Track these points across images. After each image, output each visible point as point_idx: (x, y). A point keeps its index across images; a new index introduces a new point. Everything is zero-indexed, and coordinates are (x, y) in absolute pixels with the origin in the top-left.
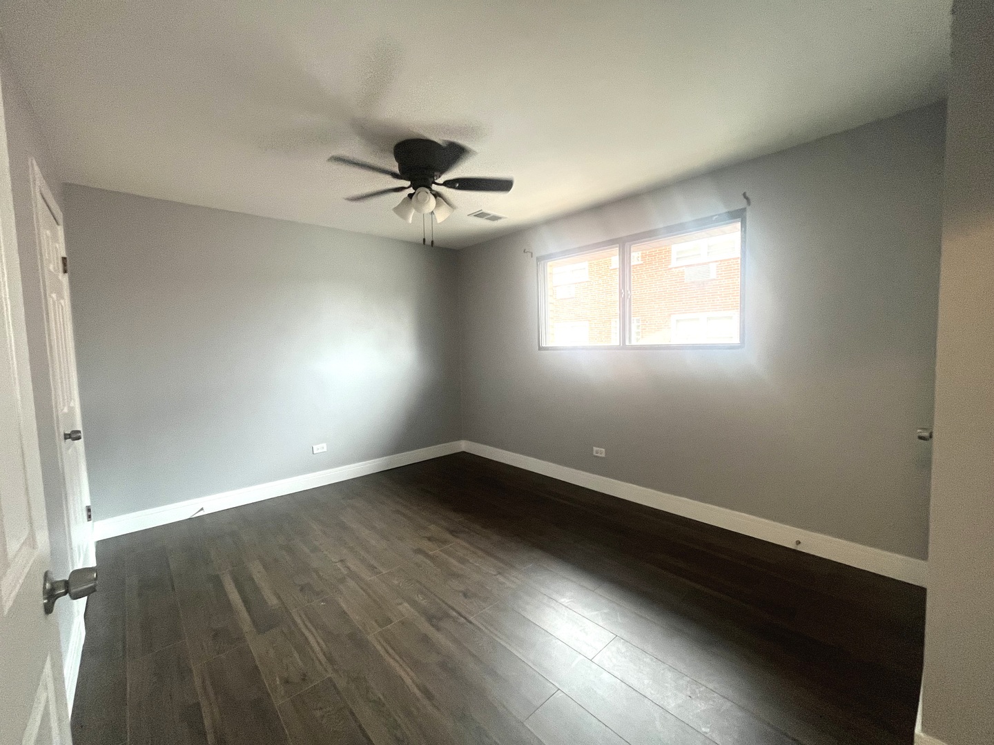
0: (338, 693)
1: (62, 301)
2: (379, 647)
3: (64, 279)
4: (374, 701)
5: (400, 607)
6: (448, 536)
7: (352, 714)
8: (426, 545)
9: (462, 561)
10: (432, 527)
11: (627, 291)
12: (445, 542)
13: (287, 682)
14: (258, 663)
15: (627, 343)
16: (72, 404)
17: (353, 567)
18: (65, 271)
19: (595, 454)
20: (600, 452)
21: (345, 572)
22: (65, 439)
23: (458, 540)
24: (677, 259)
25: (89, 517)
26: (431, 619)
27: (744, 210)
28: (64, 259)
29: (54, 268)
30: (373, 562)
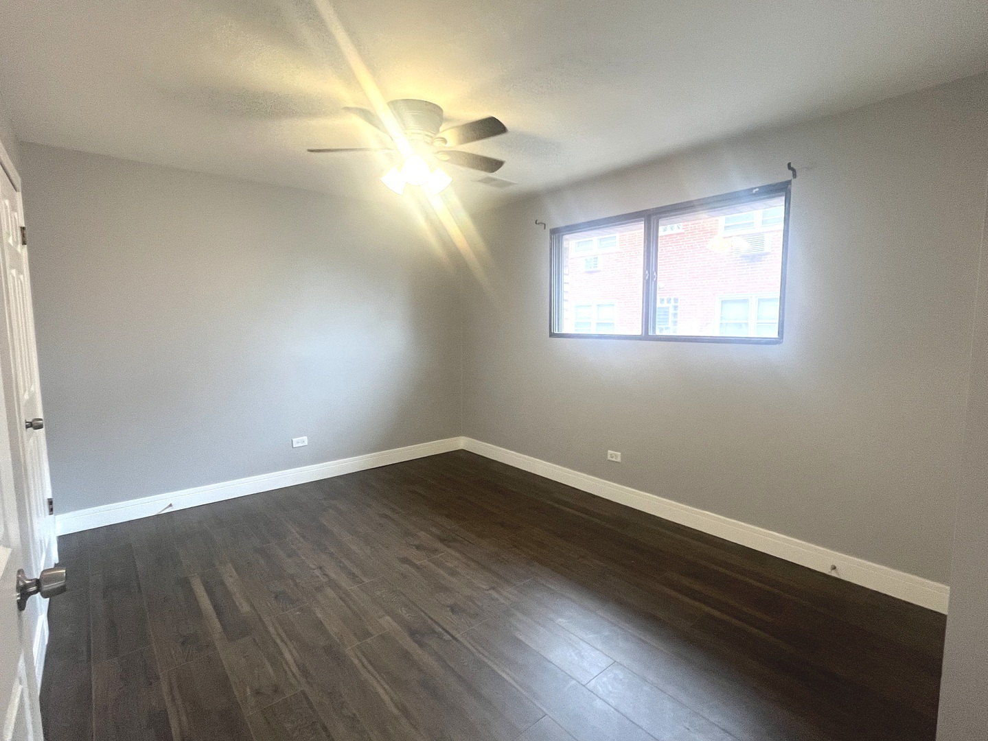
0: (311, 707)
1: (21, 277)
2: (356, 662)
3: (23, 251)
4: (349, 717)
5: (381, 621)
6: (439, 545)
7: (325, 728)
8: (414, 554)
9: (453, 573)
10: (422, 534)
11: (653, 273)
12: (436, 551)
13: (257, 693)
14: (228, 673)
15: (651, 333)
16: (32, 389)
17: (333, 576)
18: (24, 243)
19: (609, 458)
20: (615, 456)
21: (323, 580)
22: (27, 427)
23: (449, 550)
24: (725, 227)
25: (51, 510)
26: (413, 633)
27: (789, 182)
28: (23, 229)
29: (13, 241)
30: (356, 571)
